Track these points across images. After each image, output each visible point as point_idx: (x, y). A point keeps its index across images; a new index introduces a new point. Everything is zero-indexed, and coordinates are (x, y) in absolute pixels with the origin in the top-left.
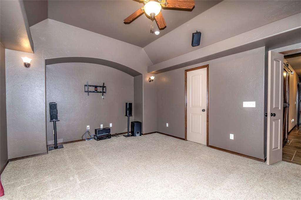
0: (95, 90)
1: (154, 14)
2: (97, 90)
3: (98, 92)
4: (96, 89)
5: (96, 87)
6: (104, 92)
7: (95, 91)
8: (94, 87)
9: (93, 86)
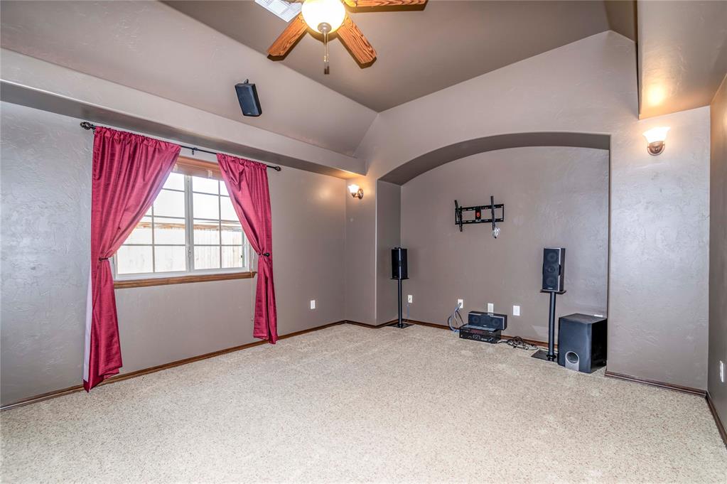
0: (476, 218)
1: (329, 27)
2: (480, 218)
3: (483, 221)
4: (478, 214)
5: (478, 209)
6: (498, 220)
7: (477, 221)
8: (474, 211)
9: (472, 208)
